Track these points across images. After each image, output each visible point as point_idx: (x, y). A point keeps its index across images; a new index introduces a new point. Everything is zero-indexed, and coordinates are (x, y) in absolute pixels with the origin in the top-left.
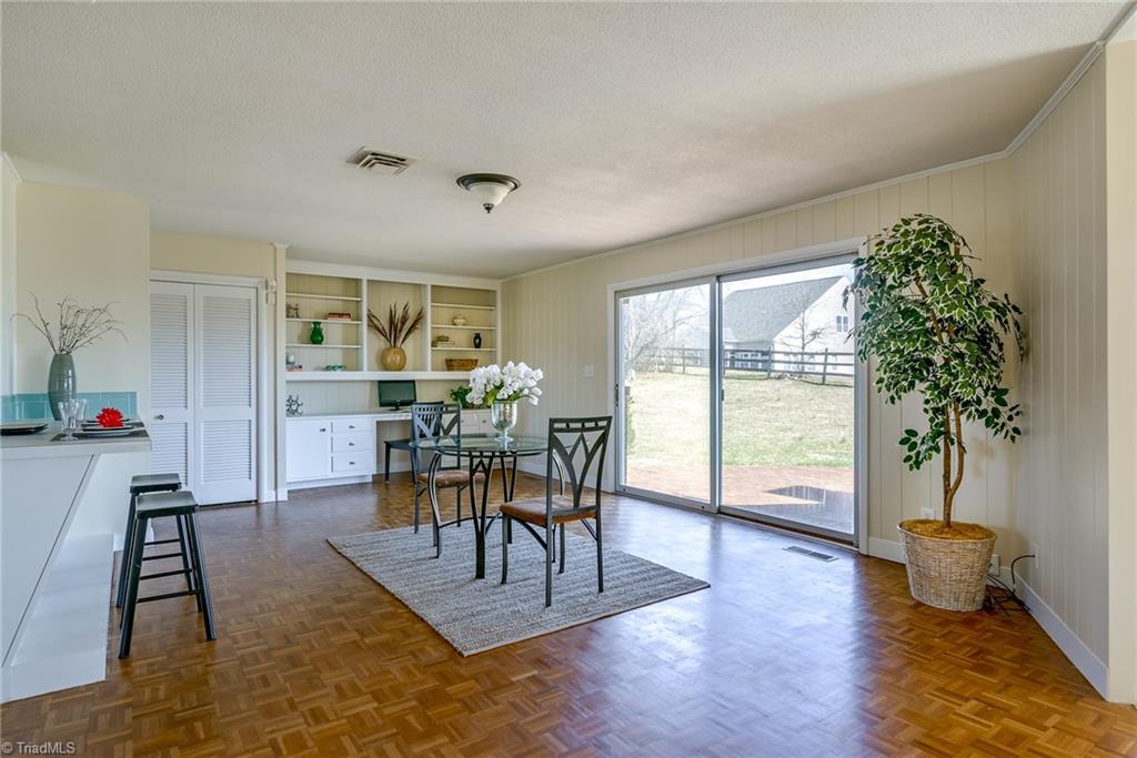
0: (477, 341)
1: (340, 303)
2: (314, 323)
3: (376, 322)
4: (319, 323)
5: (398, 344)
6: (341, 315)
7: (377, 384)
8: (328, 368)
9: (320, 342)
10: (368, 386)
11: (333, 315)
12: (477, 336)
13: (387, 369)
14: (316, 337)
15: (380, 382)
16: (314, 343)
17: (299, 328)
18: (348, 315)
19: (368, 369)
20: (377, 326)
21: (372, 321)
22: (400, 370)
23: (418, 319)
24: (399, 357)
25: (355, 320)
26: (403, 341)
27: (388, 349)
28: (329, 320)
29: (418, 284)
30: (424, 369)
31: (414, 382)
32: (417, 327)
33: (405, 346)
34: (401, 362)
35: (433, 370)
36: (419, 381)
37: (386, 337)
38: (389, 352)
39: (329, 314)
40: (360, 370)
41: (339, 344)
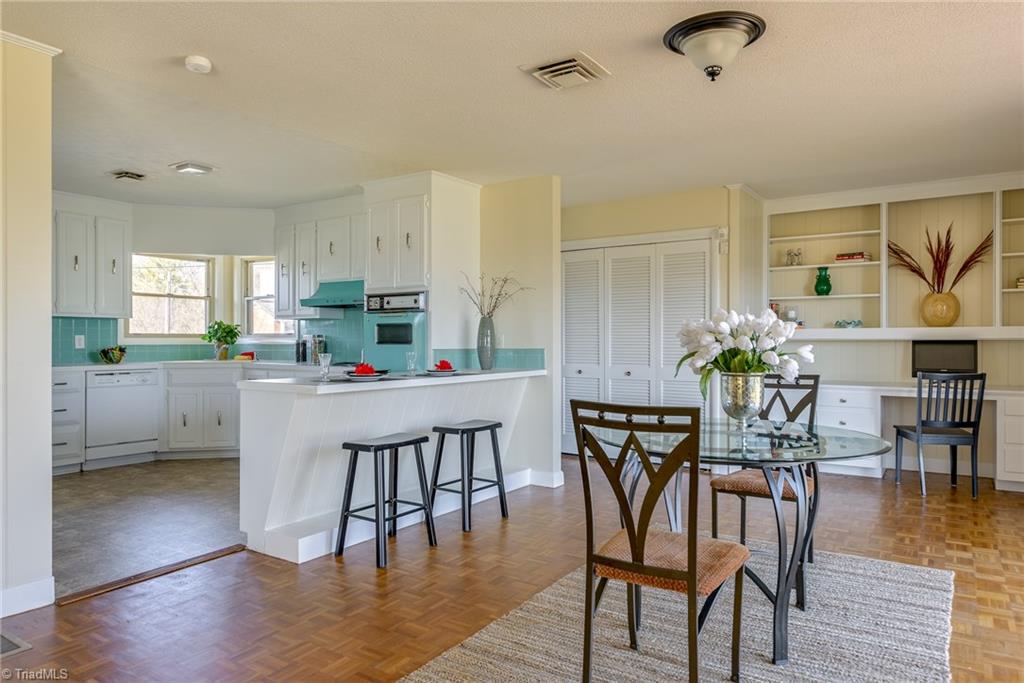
1: (860, 239)
2: (819, 269)
3: (908, 259)
4: (826, 269)
5: (946, 289)
6: (851, 256)
7: (911, 345)
8: (839, 325)
9: (827, 292)
10: (901, 348)
11: (841, 257)
13: (930, 325)
14: (823, 285)
15: (915, 343)
16: (819, 293)
17: (801, 277)
18: (861, 254)
19: (890, 325)
20: (905, 261)
21: (902, 259)
22: (950, 325)
23: (985, 246)
24: (948, 307)
25: (871, 260)
26: (954, 283)
27: (928, 296)
28: (839, 264)
29: (982, 194)
30: (990, 324)
31: (974, 343)
32: (979, 259)
33: (957, 290)
34: (952, 314)
35: (1003, 325)
36: (982, 341)
37: (925, 279)
38: (931, 300)
39: (838, 256)
40: (879, 326)
41: (857, 293)
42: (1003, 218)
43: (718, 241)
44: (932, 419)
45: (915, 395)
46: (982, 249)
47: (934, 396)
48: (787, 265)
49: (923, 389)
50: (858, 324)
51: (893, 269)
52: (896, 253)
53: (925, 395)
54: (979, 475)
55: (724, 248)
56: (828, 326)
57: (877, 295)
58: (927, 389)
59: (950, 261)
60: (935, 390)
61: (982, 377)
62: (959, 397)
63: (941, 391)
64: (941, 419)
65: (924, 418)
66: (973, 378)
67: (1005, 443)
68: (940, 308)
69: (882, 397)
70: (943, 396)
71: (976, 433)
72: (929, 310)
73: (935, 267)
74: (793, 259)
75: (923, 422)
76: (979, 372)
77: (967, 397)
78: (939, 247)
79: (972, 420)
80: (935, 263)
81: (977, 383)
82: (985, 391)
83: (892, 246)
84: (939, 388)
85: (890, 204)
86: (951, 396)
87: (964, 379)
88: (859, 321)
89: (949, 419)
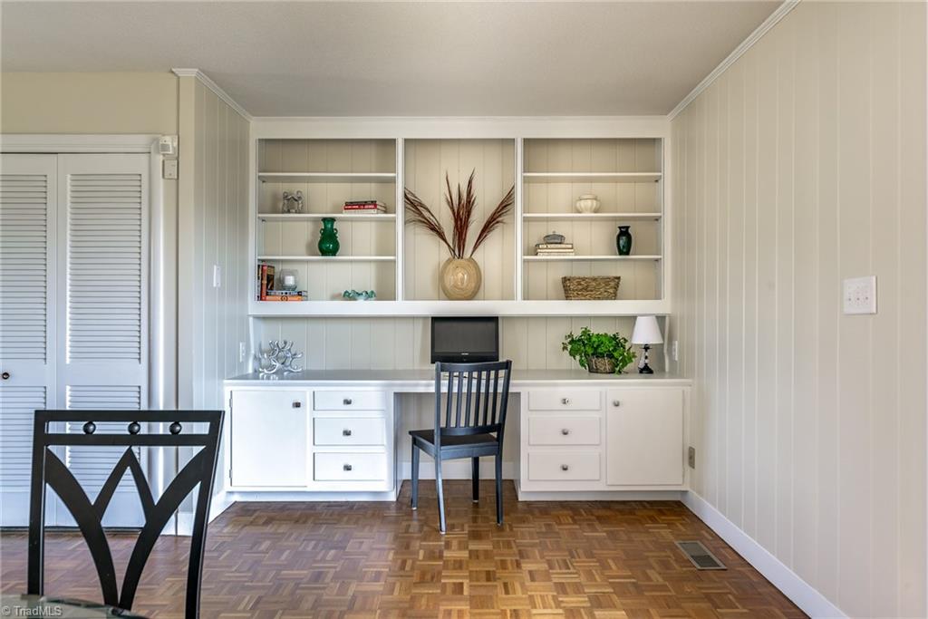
0: (624, 241)
2: (324, 220)
3: (426, 214)
4: (333, 220)
5: (467, 254)
6: (361, 205)
7: (429, 322)
8: (349, 296)
9: (334, 252)
10: (420, 327)
11: (351, 205)
12: (624, 232)
13: (450, 298)
14: (328, 243)
15: (435, 320)
16: (324, 253)
17: (302, 230)
18: (374, 204)
19: (407, 298)
20: (424, 217)
21: (420, 214)
22: (472, 297)
23: (505, 205)
24: (469, 275)
25: (385, 212)
26: (475, 247)
27: (449, 261)
28: (346, 214)
29: (503, 140)
30: (511, 297)
31: (494, 320)
32: (500, 219)
33: (478, 257)
34: (473, 285)
35: (524, 299)
36: (503, 318)
37: (446, 242)
38: (451, 266)
39: (347, 204)
40: (395, 299)
41: (371, 255)
42: (524, 172)
43: (161, 158)
44: (453, 424)
45: (432, 390)
46: (503, 208)
47: (455, 390)
48: (283, 213)
49: (442, 382)
50: (369, 295)
51: (411, 226)
52: (415, 207)
53: (444, 389)
54: (503, 478)
55: (171, 170)
56: (334, 297)
57: (392, 258)
58: (447, 382)
59: (471, 219)
60: (456, 382)
61: (507, 365)
62: (483, 390)
63: (463, 381)
64: (462, 424)
65: (443, 425)
66: (498, 367)
67: (529, 445)
68: (459, 276)
69: (395, 393)
70: (465, 390)
71: (500, 439)
72: (450, 280)
73: (456, 226)
74: (291, 203)
75: (442, 429)
76: (502, 359)
77: (491, 390)
78: (460, 203)
79: (497, 422)
80: (456, 221)
81: (502, 373)
82: (511, 382)
83: (409, 196)
84: (460, 378)
85: (407, 141)
86: (474, 390)
87: (488, 370)
88: (372, 292)
89: (472, 424)
